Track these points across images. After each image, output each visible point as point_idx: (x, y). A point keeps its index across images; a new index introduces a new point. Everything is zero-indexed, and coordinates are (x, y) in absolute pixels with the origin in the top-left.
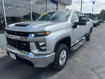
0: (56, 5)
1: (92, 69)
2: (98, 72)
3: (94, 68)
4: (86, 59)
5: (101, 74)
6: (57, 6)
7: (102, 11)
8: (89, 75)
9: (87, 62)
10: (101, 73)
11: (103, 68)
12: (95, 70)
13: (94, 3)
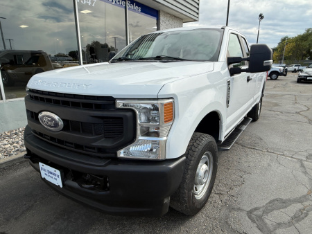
0: (154, 20)
1: (250, 214)
2: (269, 224)
3: (256, 209)
5: (279, 231)
6: (158, 24)
7: (283, 40)
9: (236, 189)
10: (279, 225)
11: (286, 207)
12: (260, 217)
13: (261, 17)
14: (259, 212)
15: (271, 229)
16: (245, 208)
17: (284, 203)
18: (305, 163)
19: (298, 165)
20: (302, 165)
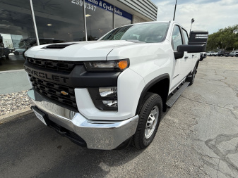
1: (207, 143)
2: (222, 150)
3: (210, 140)
4: (190, 119)
5: (230, 156)
8: (204, 158)
9: (194, 127)
10: (229, 151)
11: (230, 139)
12: (214, 146)
13: (193, 21)
14: (213, 143)
15: (224, 153)
16: (202, 139)
17: (228, 137)
18: (234, 112)
19: (230, 113)
20: (232, 113)
